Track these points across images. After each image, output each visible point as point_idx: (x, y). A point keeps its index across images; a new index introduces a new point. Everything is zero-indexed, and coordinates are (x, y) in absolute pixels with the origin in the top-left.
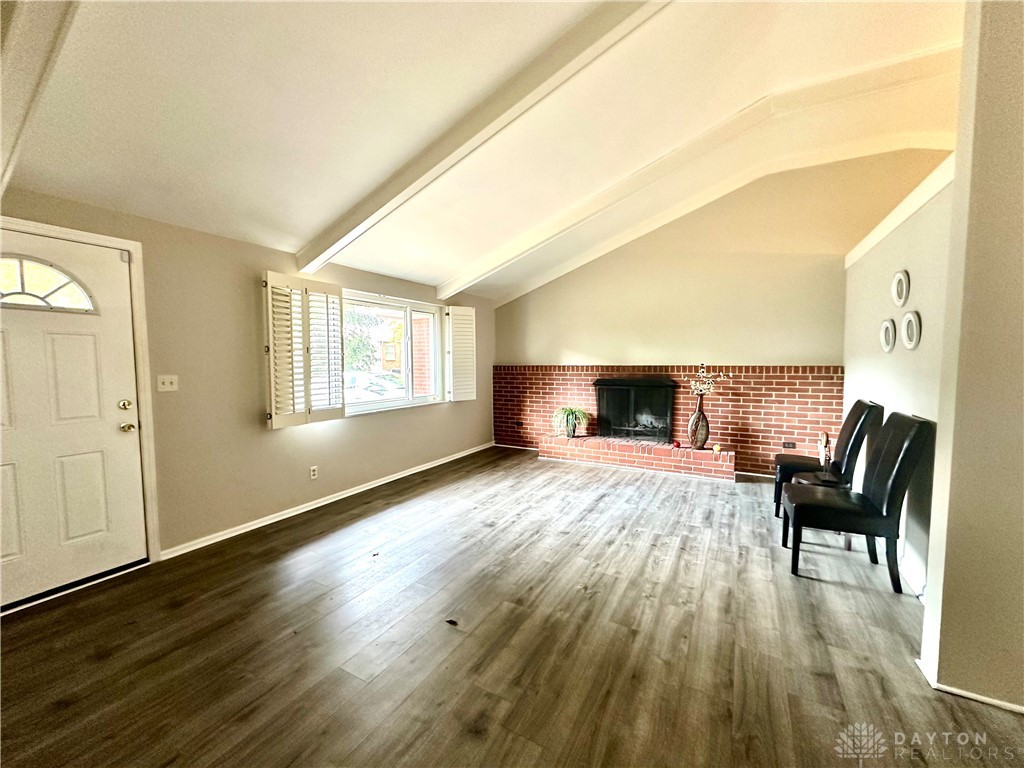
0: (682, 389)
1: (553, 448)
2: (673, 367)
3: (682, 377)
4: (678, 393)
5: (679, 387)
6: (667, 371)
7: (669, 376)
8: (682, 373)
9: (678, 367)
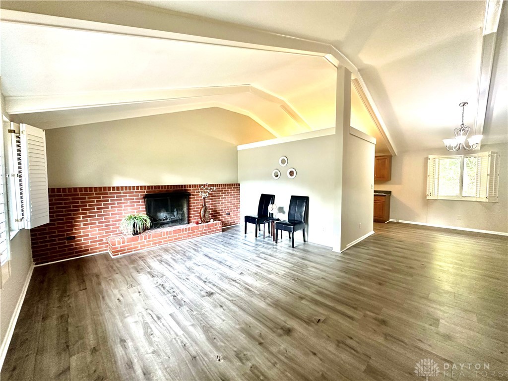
0: (192, 196)
1: (126, 246)
2: (187, 185)
3: (191, 190)
4: (190, 198)
5: (191, 195)
6: (185, 187)
7: (186, 190)
8: (192, 188)
9: (190, 185)
